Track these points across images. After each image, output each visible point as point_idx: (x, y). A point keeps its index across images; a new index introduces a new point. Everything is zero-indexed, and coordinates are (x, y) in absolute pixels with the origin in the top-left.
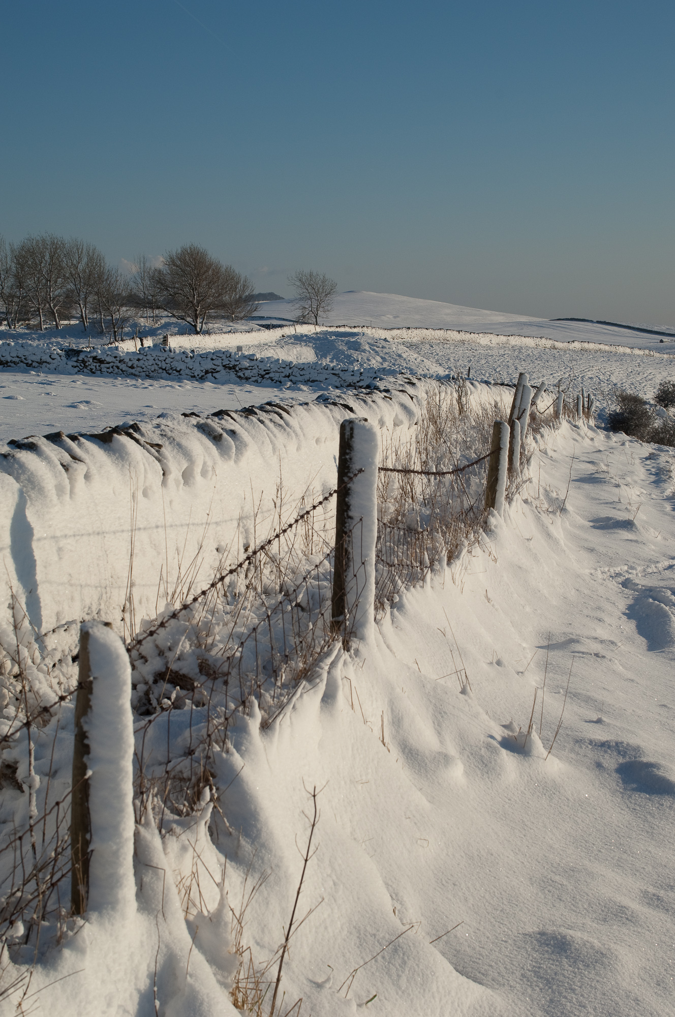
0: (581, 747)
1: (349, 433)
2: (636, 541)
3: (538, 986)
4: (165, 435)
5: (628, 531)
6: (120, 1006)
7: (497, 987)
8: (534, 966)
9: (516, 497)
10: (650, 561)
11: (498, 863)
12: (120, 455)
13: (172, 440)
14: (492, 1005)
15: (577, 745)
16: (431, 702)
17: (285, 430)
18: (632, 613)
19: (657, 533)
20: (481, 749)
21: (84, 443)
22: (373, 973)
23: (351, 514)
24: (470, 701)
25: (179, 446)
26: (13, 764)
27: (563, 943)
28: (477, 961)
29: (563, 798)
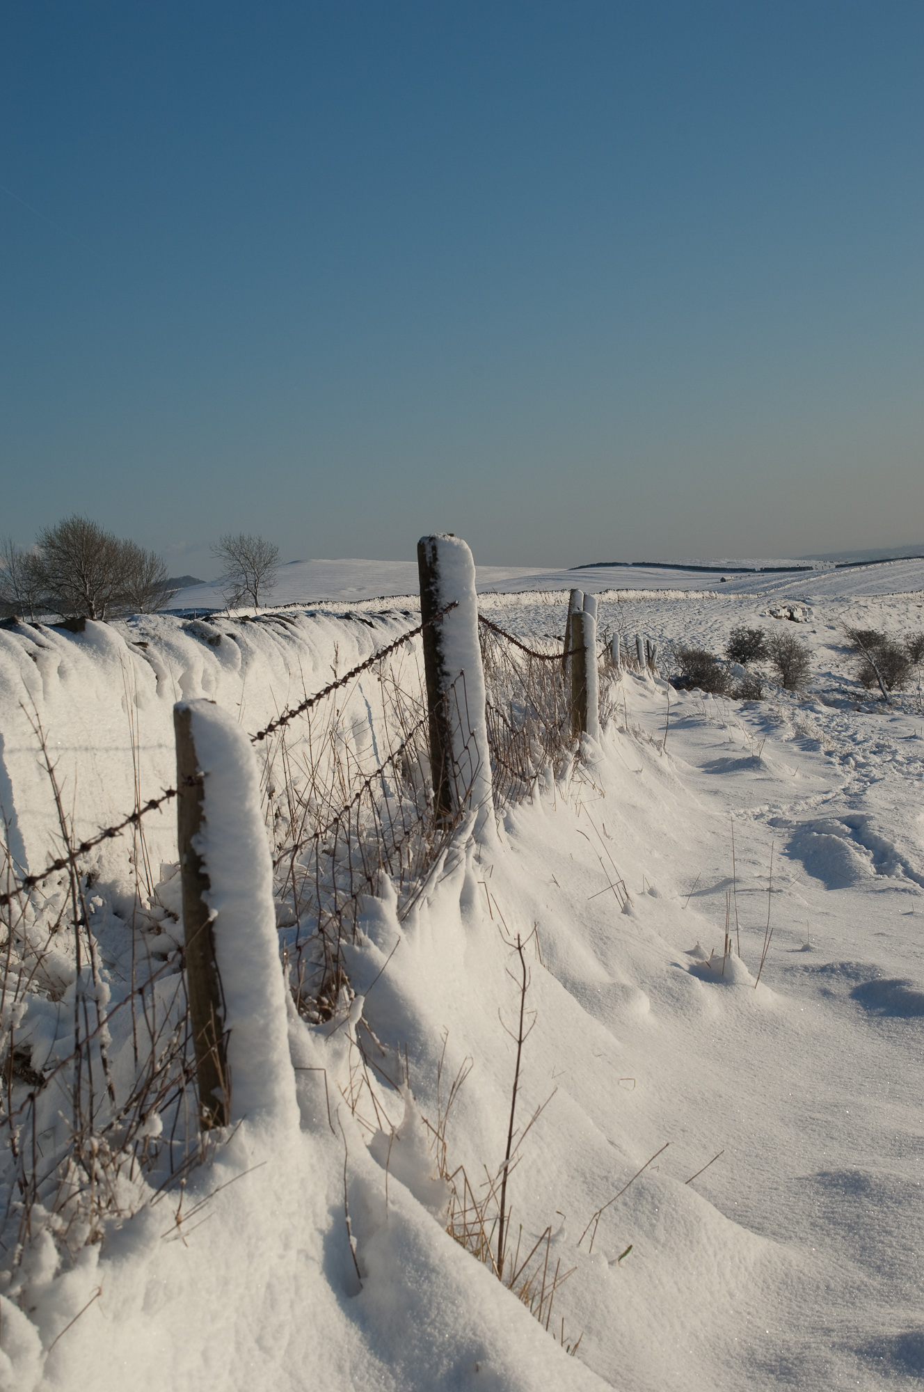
0: (795, 976)
1: (431, 555)
2: (770, 780)
3: (839, 1234)
4: (147, 634)
5: (754, 771)
6: (299, 1252)
7: (782, 1240)
8: (825, 1212)
9: (610, 721)
10: (796, 797)
11: (732, 1106)
12: (98, 646)
13: (158, 640)
14: (785, 1260)
15: (788, 974)
16: (586, 926)
17: (294, 642)
18: (793, 851)
19: (794, 771)
20: (666, 980)
21: (48, 632)
22: (616, 1224)
23: (446, 668)
24: (636, 922)
25: (169, 646)
26: (23, 1052)
27: (857, 1181)
28: (746, 1214)
29: (790, 1032)
